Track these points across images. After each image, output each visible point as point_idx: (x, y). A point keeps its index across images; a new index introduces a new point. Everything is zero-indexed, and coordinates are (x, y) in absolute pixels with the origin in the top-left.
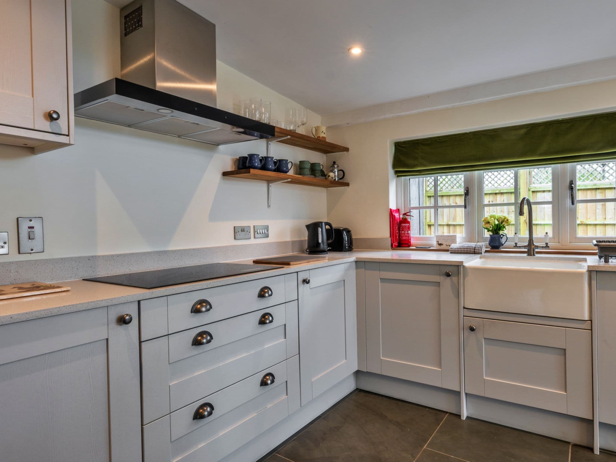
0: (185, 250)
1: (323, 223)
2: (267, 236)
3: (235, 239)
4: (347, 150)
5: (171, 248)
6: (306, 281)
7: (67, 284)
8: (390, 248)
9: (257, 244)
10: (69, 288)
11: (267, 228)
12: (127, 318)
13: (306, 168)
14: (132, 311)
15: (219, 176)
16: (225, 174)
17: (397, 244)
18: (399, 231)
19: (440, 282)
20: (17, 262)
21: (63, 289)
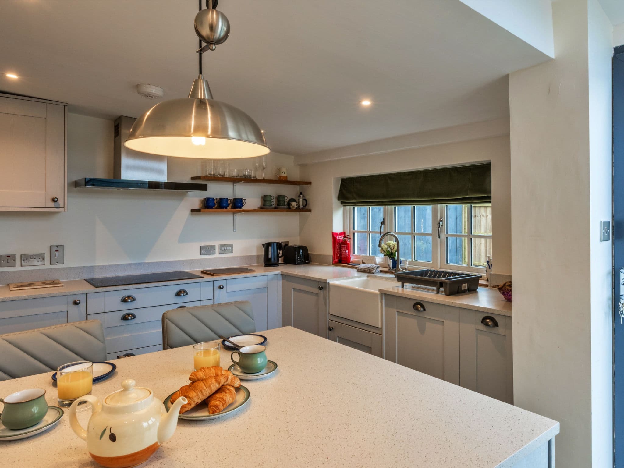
0: (157, 262)
1: (275, 244)
2: (232, 252)
3: (201, 254)
4: (310, 183)
5: (146, 261)
6: (221, 288)
7: (63, 283)
8: (332, 263)
9: (221, 258)
10: (63, 285)
11: (231, 246)
12: (78, 301)
13: (267, 201)
14: (82, 299)
15: (188, 212)
16: (193, 211)
17: (337, 261)
18: (340, 251)
19: (318, 294)
20: (48, 269)
21: (61, 285)
